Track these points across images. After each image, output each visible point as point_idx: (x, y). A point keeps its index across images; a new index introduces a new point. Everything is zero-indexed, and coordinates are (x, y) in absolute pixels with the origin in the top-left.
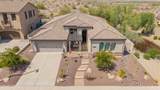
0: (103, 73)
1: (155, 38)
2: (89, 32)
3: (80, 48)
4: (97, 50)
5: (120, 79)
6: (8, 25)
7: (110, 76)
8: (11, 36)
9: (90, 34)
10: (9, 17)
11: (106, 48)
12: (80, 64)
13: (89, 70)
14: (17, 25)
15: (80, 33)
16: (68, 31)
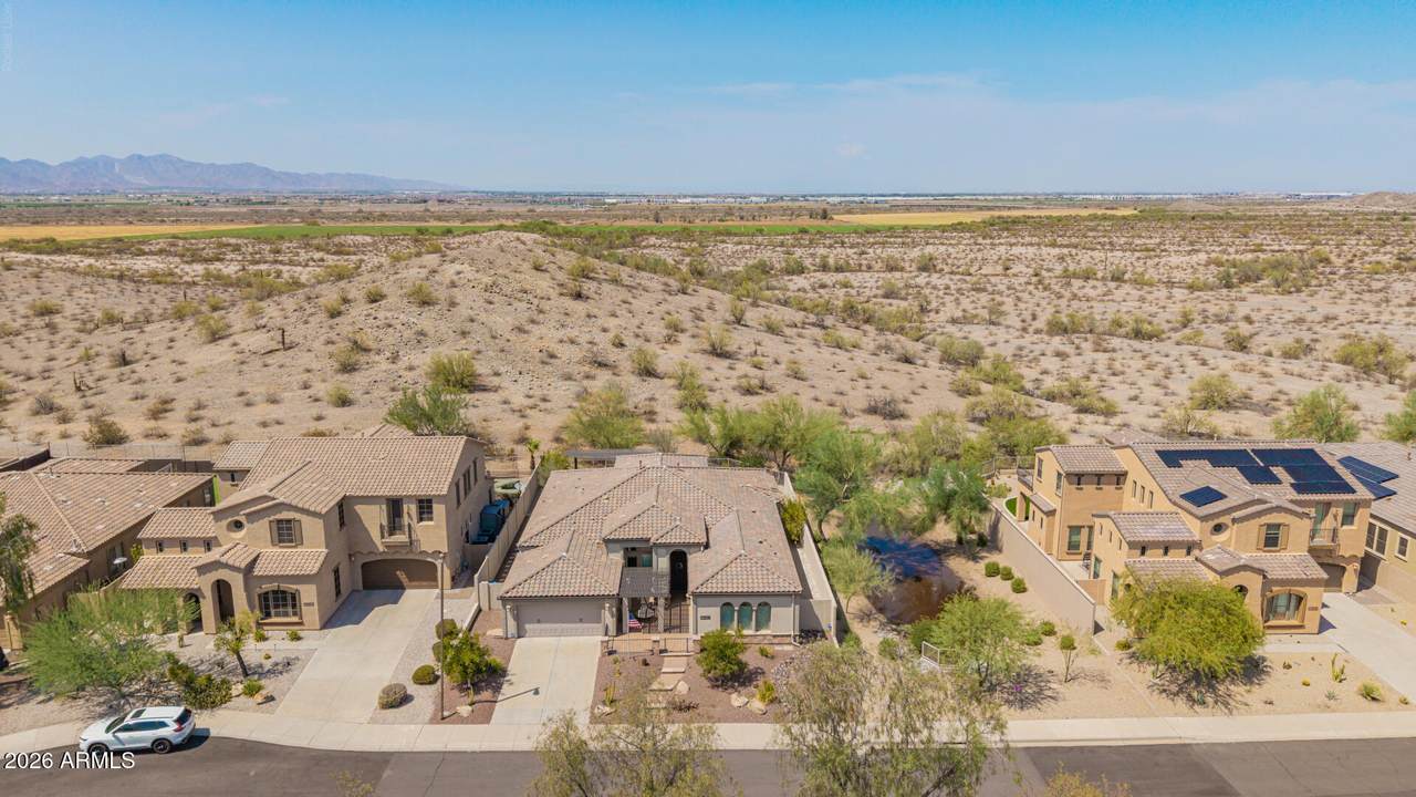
0: (720, 694)
1: (993, 571)
2: (695, 561)
3: (661, 623)
4: (713, 625)
5: (757, 705)
6: (400, 538)
7: (737, 700)
8: (401, 575)
9: (700, 571)
10: (410, 509)
11: (743, 622)
12: (659, 672)
13: (683, 688)
14: (433, 536)
15: (662, 563)
16: (618, 558)
